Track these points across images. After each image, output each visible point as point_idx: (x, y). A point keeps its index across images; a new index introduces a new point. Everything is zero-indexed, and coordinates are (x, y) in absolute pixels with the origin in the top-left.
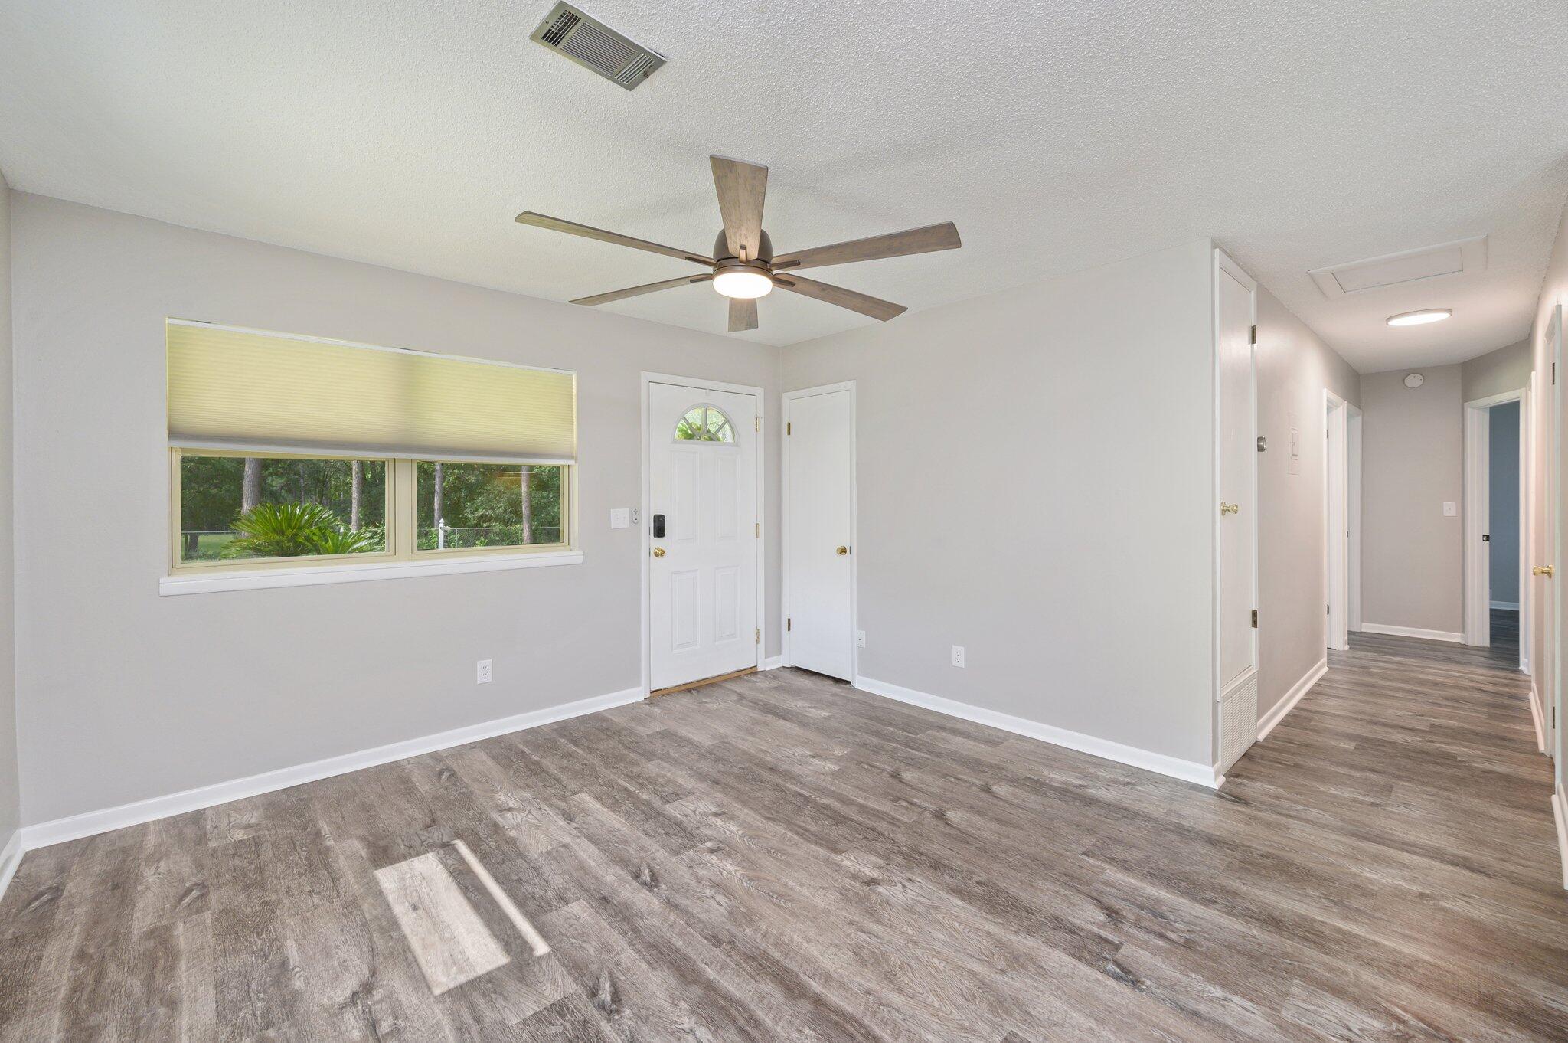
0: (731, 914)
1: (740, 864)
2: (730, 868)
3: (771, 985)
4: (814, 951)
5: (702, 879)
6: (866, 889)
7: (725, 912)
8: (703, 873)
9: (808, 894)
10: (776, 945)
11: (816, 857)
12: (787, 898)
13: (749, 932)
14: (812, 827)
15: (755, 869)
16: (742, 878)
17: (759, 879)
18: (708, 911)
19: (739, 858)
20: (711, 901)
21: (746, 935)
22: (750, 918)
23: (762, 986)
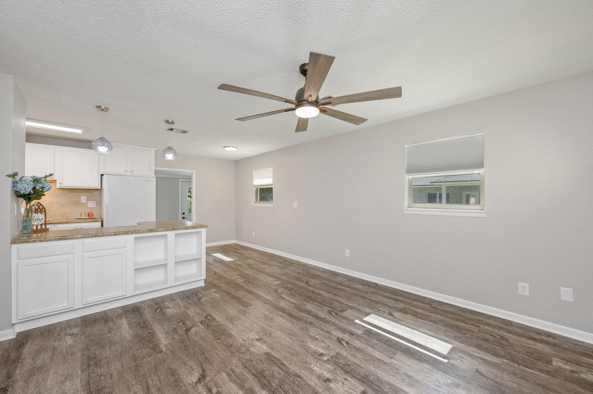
0: (308, 330)
1: (309, 348)
2: (313, 346)
3: (295, 315)
4: (284, 321)
5: (322, 342)
6: (262, 337)
7: (310, 330)
8: (322, 344)
9: (283, 335)
10: (294, 322)
11: (277, 351)
12: (290, 335)
13: (302, 325)
14: (275, 368)
15: (302, 345)
16: (307, 342)
17: (301, 342)
18: (316, 331)
19: (310, 350)
20: (316, 334)
21: (303, 324)
22: (302, 329)
23: (297, 315)
